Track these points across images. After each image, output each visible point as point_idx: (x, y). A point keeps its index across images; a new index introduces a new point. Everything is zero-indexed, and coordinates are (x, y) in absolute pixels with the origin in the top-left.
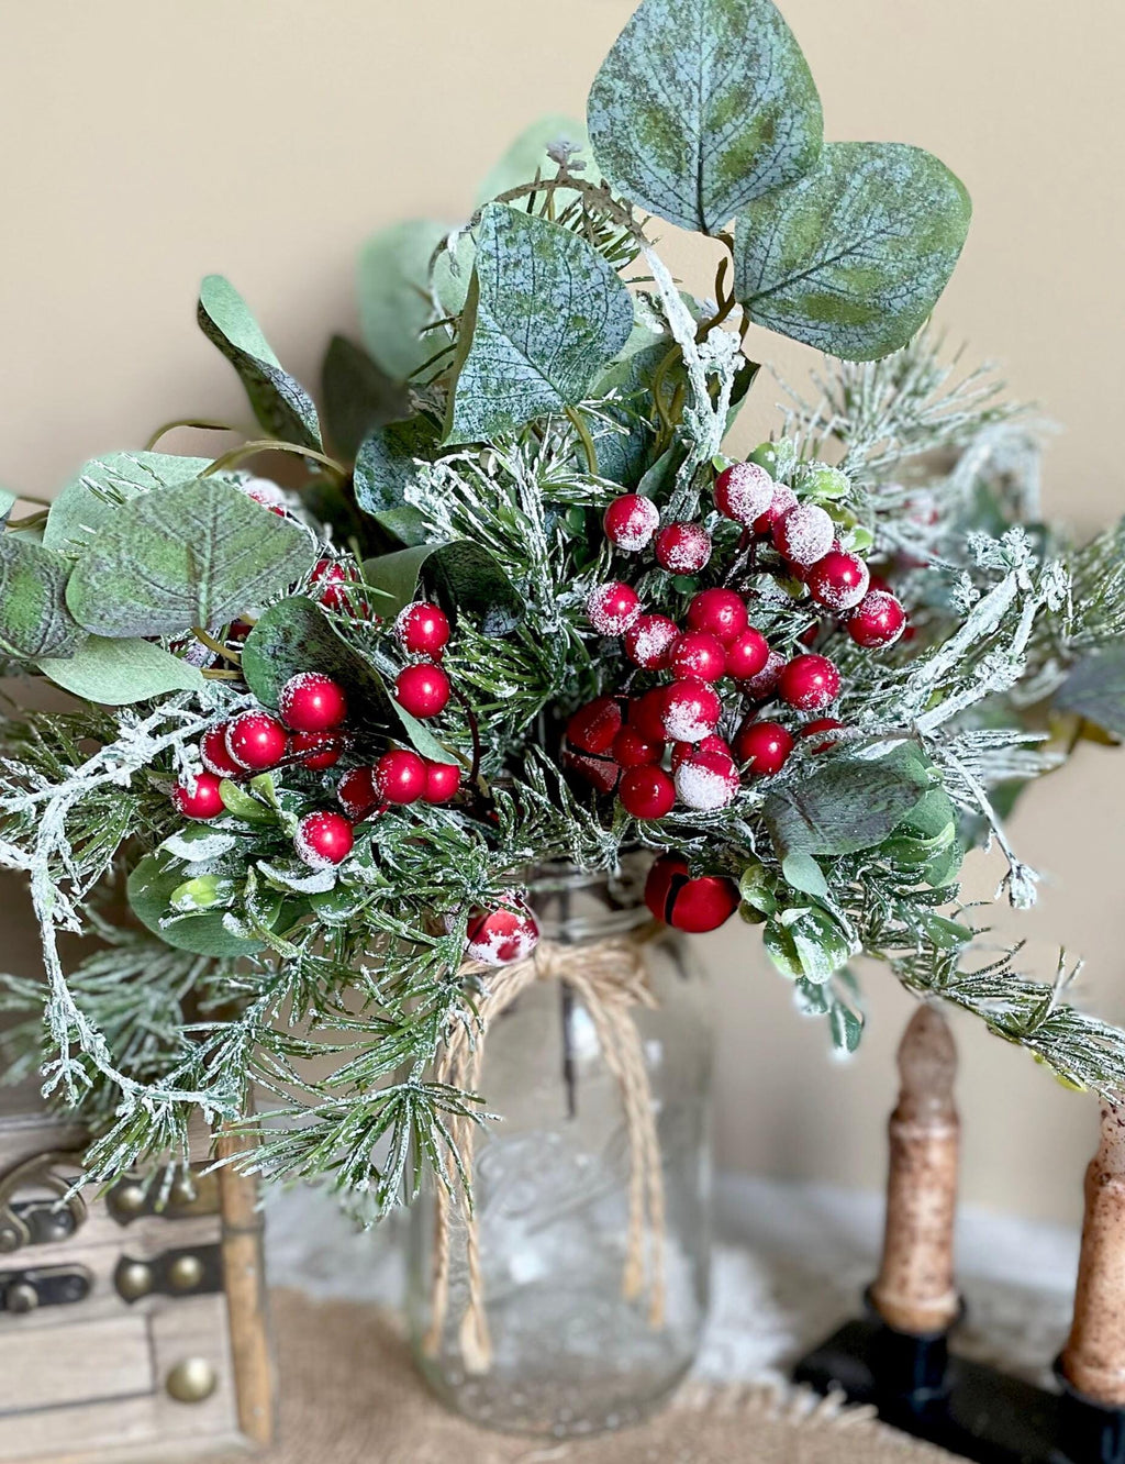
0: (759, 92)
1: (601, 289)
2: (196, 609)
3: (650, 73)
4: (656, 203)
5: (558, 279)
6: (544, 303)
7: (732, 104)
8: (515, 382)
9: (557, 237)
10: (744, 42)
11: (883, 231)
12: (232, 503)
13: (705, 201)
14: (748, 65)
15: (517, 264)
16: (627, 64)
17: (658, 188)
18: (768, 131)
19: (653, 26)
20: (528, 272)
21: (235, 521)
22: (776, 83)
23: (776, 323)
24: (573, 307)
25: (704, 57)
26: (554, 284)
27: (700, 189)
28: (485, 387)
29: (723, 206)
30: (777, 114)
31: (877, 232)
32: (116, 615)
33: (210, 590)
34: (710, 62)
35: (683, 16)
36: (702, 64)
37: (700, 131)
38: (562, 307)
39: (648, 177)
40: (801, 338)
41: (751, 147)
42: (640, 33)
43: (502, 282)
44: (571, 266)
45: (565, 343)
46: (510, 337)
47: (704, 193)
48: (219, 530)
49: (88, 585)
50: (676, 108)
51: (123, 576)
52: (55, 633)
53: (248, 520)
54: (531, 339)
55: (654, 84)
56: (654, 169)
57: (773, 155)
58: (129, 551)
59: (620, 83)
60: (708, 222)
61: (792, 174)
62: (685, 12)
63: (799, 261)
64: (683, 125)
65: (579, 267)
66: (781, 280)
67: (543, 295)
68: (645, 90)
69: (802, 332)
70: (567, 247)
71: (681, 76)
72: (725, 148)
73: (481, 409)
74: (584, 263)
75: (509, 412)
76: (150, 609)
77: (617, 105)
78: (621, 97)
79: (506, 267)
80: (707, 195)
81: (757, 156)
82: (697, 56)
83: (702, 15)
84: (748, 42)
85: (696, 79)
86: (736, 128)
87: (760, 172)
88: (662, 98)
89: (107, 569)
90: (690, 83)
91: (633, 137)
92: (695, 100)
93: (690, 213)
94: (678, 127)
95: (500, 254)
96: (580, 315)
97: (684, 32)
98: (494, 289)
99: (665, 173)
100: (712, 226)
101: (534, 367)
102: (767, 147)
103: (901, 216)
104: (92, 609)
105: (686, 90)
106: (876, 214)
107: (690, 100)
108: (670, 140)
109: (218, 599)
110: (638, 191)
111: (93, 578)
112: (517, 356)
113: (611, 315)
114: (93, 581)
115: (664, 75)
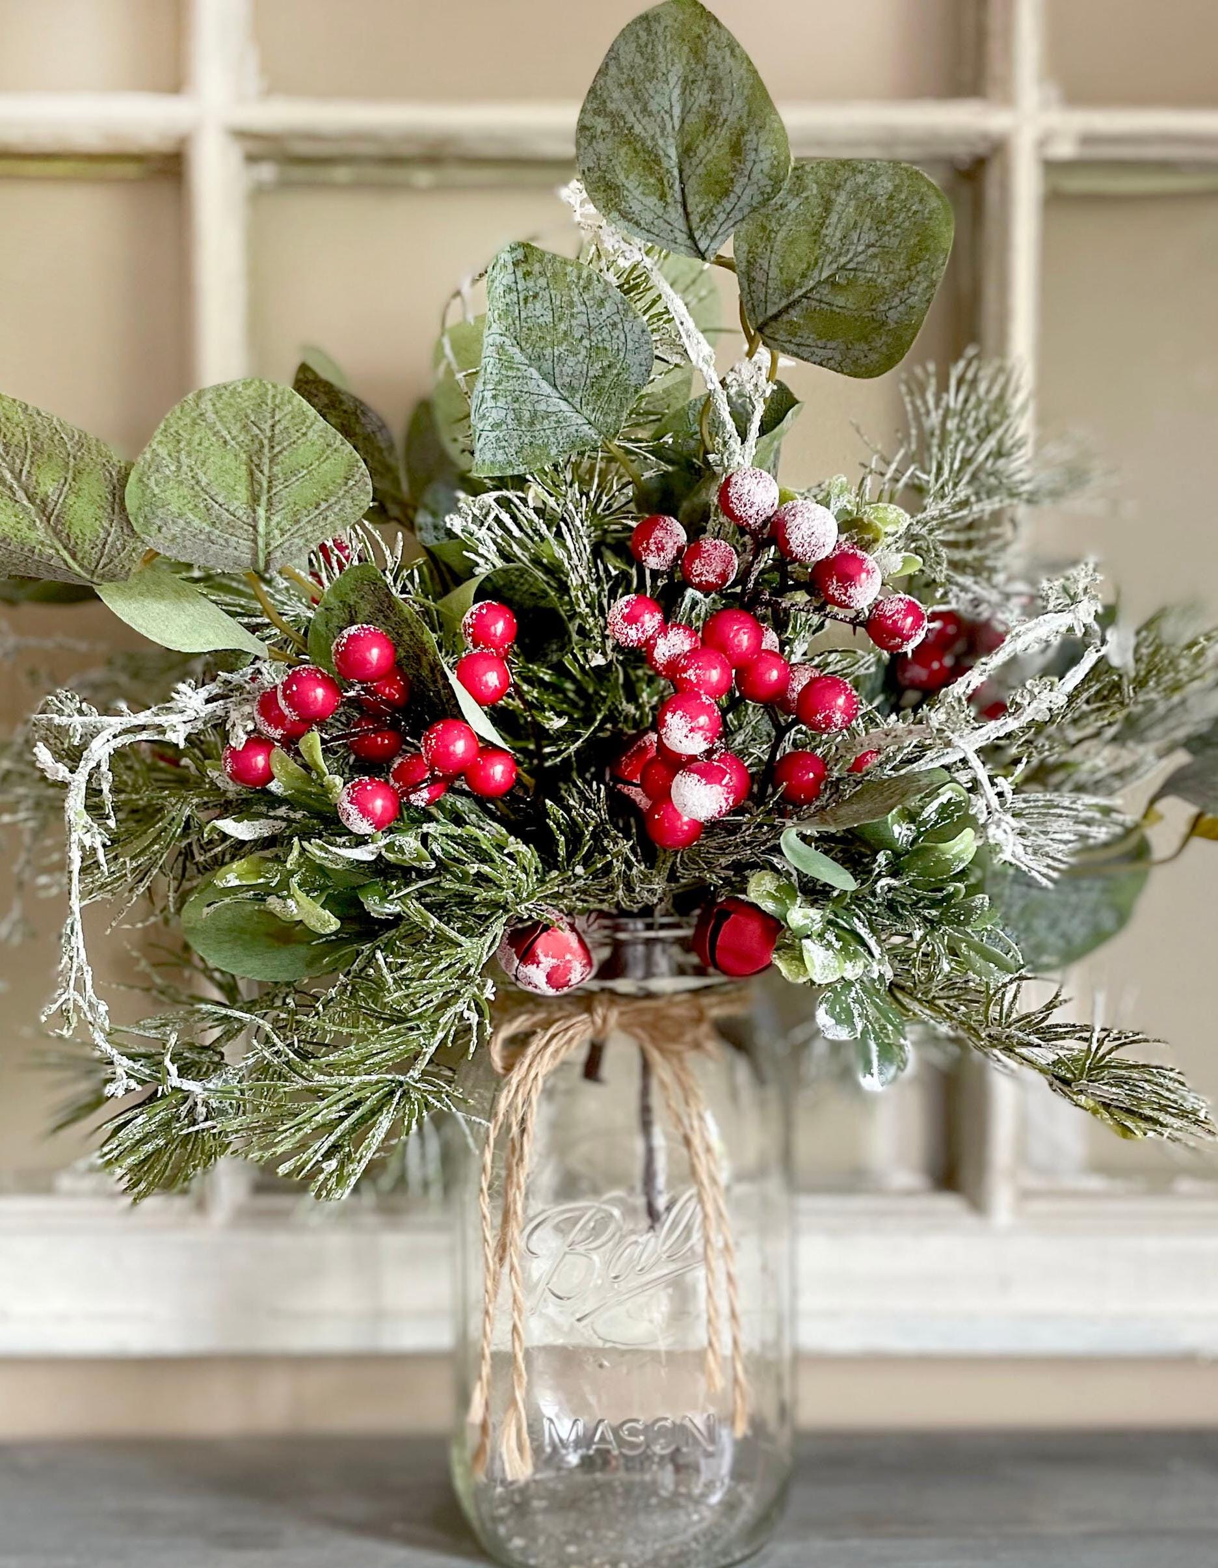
0: (725, 113)
1: (617, 318)
2: (255, 541)
3: (625, 108)
4: (648, 231)
5: (575, 310)
6: (565, 333)
7: (702, 129)
8: (547, 415)
9: (569, 269)
10: (706, 68)
11: (873, 245)
12: (290, 408)
13: (694, 226)
14: (712, 90)
15: (535, 297)
16: (605, 102)
17: (648, 217)
18: (737, 149)
19: (624, 63)
20: (547, 304)
21: (292, 431)
22: (739, 103)
23: (787, 345)
24: (593, 338)
25: (671, 86)
26: (572, 315)
27: (687, 215)
28: (518, 419)
29: (712, 229)
30: (743, 132)
31: (868, 246)
32: (175, 530)
33: (268, 519)
34: (677, 91)
35: (649, 50)
36: (671, 93)
37: (679, 157)
38: (582, 338)
39: (636, 207)
40: (813, 359)
41: (725, 167)
42: (613, 70)
43: (523, 315)
44: (586, 296)
45: (591, 374)
46: (539, 369)
47: (692, 217)
48: (277, 440)
49: (147, 486)
50: (653, 138)
51: (181, 483)
52: (114, 542)
53: (304, 430)
54: (557, 370)
55: (631, 118)
56: (640, 197)
57: (747, 173)
58: (189, 455)
59: (600, 120)
60: (702, 246)
61: (769, 189)
62: (650, 46)
63: (797, 280)
64: (661, 153)
65: (593, 298)
66: (784, 303)
67: (562, 327)
68: (622, 124)
69: (813, 354)
70: (579, 278)
71: (653, 107)
72: (701, 170)
73: (516, 441)
74: (598, 293)
75: (546, 445)
76: (207, 529)
77: (600, 140)
78: (602, 133)
79: (526, 300)
80: (695, 219)
81: (732, 175)
82: (665, 86)
83: (665, 47)
84: (709, 68)
85: (667, 108)
86: (709, 150)
87: (738, 190)
88: (638, 129)
89: (168, 472)
90: (662, 112)
91: (618, 169)
92: (669, 128)
93: (682, 238)
94: (656, 156)
95: (520, 288)
96: (600, 345)
97: (652, 66)
98: (517, 322)
99: (652, 201)
100: (707, 250)
101: (566, 400)
102: (738, 165)
103: (889, 228)
104: (150, 516)
105: (659, 119)
106: (865, 228)
107: (663, 129)
108: (651, 168)
109: (277, 532)
110: (629, 221)
111: (153, 479)
112: (546, 388)
113: (630, 345)
114: (152, 484)
115: (637, 108)
